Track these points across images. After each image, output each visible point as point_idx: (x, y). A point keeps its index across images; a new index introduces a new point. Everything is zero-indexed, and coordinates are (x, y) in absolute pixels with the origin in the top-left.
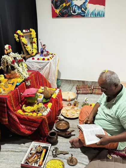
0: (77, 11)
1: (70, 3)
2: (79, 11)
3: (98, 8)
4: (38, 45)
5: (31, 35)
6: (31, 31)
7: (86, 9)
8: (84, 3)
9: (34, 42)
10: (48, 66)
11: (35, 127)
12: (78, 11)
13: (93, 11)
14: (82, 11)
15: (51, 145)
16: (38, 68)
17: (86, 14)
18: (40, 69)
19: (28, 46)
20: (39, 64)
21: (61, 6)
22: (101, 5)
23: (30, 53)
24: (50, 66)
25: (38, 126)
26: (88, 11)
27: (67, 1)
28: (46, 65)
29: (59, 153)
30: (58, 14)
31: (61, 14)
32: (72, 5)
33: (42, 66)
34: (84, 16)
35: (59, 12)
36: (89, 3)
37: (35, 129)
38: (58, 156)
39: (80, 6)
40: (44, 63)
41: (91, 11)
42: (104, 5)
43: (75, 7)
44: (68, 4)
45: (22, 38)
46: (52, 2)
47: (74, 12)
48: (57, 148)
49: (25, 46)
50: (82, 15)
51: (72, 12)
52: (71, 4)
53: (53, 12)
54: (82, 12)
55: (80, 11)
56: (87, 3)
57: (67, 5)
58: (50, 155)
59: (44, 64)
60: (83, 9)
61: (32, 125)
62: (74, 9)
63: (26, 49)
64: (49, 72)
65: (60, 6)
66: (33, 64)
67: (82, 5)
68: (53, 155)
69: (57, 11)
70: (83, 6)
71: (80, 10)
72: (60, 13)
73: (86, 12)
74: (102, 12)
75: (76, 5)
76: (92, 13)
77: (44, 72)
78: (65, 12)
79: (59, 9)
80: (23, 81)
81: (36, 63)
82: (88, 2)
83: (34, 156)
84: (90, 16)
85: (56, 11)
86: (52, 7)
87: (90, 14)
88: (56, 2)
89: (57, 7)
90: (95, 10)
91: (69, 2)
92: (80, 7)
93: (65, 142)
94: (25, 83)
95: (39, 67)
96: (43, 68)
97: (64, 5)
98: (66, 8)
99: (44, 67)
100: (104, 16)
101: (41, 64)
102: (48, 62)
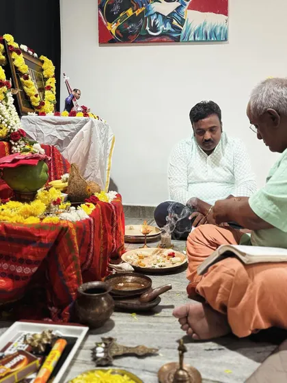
0: (161, 28)
1: (144, 8)
2: (165, 26)
3: (211, 20)
5: (42, 70)
6: (43, 62)
7: (182, 22)
8: (178, 8)
9: (49, 88)
11: (29, 263)
12: (163, 26)
13: (200, 28)
14: (173, 27)
15: (86, 329)
16: (56, 140)
17: (182, 34)
18: (60, 142)
20: (59, 127)
21: (121, 15)
22: (219, 13)
23: (34, 103)
24: (91, 132)
25: (41, 258)
26: (188, 28)
27: (137, 5)
28: (78, 130)
29: (121, 352)
30: (114, 33)
31: (120, 34)
32: (149, 14)
33: (66, 134)
34: (177, 40)
35: (118, 29)
36: (188, 9)
37: (28, 271)
38: (115, 362)
39: (169, 15)
40: (74, 123)
42: (226, 14)
43: (155, 17)
44: (140, 11)
46: (101, 7)
47: (155, 29)
48: (111, 339)
49: (22, 79)
51: (148, 28)
52: (147, 11)
54: (173, 30)
55: (168, 27)
56: (185, 9)
57: (137, 14)
58: (85, 362)
59: (73, 126)
60: (175, 22)
61: (19, 256)
62: (154, 23)
63: (25, 88)
64: (88, 154)
65: (118, 15)
66: (40, 128)
67: (173, 12)
68: (95, 359)
69: (112, 28)
70: (176, 15)
71: (168, 24)
72: (118, 32)
73: (184, 29)
74: (221, 28)
75: (158, 13)
77: (71, 151)
78: (131, 29)
79: (117, 23)
81: (49, 125)
82: (187, 7)
83: (15, 361)
84: (191, 38)
85: (109, 28)
86: (100, 18)
87: (192, 33)
88: (110, 7)
90: (205, 24)
91: (143, 6)
92: (168, 19)
93: (141, 326)
95: (59, 137)
96: (68, 140)
97: (130, 12)
98: (134, 19)
99: (73, 135)
100: (226, 39)
101: (64, 127)
102: (86, 122)
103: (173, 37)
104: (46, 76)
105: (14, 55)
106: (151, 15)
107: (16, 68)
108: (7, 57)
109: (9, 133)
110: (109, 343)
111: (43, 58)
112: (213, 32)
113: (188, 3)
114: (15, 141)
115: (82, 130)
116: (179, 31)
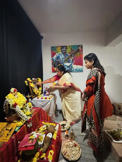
3: (79, 67)
4: (42, 88)
6: (38, 80)
7: (72, 68)
8: (71, 64)
9: (40, 87)
10: (49, 103)
12: (67, 68)
14: (70, 68)
17: (72, 70)
19: (35, 89)
20: (43, 102)
26: (73, 69)
27: (61, 63)
30: (56, 70)
33: (44, 104)
39: (69, 66)
41: (75, 68)
42: (82, 66)
45: (30, 83)
46: (52, 64)
49: (32, 89)
52: (64, 65)
53: (53, 69)
55: (69, 69)
56: (73, 65)
59: (46, 102)
63: (34, 91)
64: (50, 108)
66: (37, 102)
73: (72, 69)
75: (66, 66)
76: (76, 70)
80: (24, 124)
81: (40, 102)
84: (74, 71)
86: (52, 67)
88: (54, 64)
90: (77, 68)
94: (27, 125)
95: (42, 105)
96: (45, 105)
100: (83, 71)
101: (44, 102)
102: (49, 101)
103: (70, 71)
111: (38, 78)
112: (80, 70)
113: (73, 63)
116: (71, 69)
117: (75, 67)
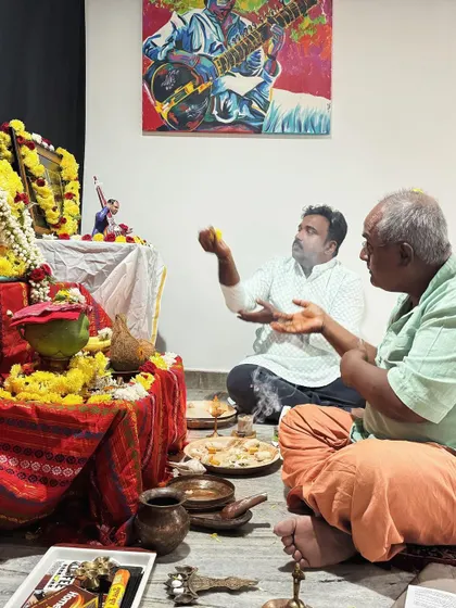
0: (235, 112)
1: (210, 83)
2: (241, 110)
3: (307, 104)
5: (60, 169)
6: (61, 157)
7: (265, 105)
8: (259, 86)
9: (70, 196)
10: (128, 261)
11: (71, 462)
12: (238, 110)
13: (290, 115)
14: (253, 112)
15: (153, 556)
16: (84, 275)
17: (265, 123)
18: (90, 278)
20: (90, 257)
21: (176, 92)
22: (318, 95)
23: (50, 220)
24: (137, 264)
25: (87, 455)
26: (274, 114)
27: (201, 77)
28: (118, 262)
29: (206, 587)
30: (165, 117)
31: (175, 120)
32: (219, 91)
33: (100, 267)
34: (258, 131)
35: (171, 111)
36: (275, 86)
37: (69, 472)
38: (200, 600)
39: (246, 95)
40: (112, 251)
41: (283, 113)
42: (328, 96)
43: (226, 96)
44: (205, 86)
46: (146, 78)
47: (225, 113)
48: (189, 569)
49: (34, 185)
50: (253, 124)
51: (215, 112)
52: (215, 87)
54: (252, 116)
55: (245, 113)
56: (269, 87)
57: (200, 91)
58: (158, 601)
59: (111, 256)
60: (255, 105)
61: (56, 452)
62: (225, 105)
63: (38, 197)
64: (130, 296)
65: (172, 91)
66: (61, 258)
67: (253, 91)
68: (172, 596)
69: (164, 109)
70: (257, 95)
71: (245, 108)
72: (172, 116)
73: (268, 115)
74: (321, 117)
75: (230, 92)
76: (288, 120)
77: (106, 291)
78: (191, 113)
79: (169, 102)
81: (74, 253)
82: (272, 85)
83: (65, 600)
84: (279, 130)
85: (158, 109)
86: (145, 95)
87: (280, 122)
88: (159, 79)
89: (161, 95)
90: (298, 109)
91: (208, 80)
92: (245, 100)
94: (30, 287)
95: (89, 271)
96: (102, 276)
97: (190, 88)
98: (195, 98)
99: (110, 269)
100: (328, 133)
101: (97, 257)
102: (130, 250)
103: (252, 126)
104: (65, 178)
105: (25, 150)
106: (221, 93)
107: (27, 168)
108: (14, 153)
109: (29, 270)
110: (187, 574)
111: (61, 151)
112: (310, 122)
113: (274, 79)
114: (36, 282)
115: (124, 261)
116: (262, 118)
117: (284, 102)
